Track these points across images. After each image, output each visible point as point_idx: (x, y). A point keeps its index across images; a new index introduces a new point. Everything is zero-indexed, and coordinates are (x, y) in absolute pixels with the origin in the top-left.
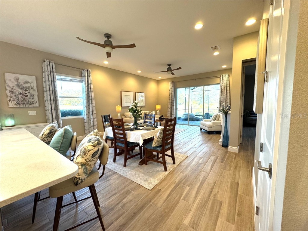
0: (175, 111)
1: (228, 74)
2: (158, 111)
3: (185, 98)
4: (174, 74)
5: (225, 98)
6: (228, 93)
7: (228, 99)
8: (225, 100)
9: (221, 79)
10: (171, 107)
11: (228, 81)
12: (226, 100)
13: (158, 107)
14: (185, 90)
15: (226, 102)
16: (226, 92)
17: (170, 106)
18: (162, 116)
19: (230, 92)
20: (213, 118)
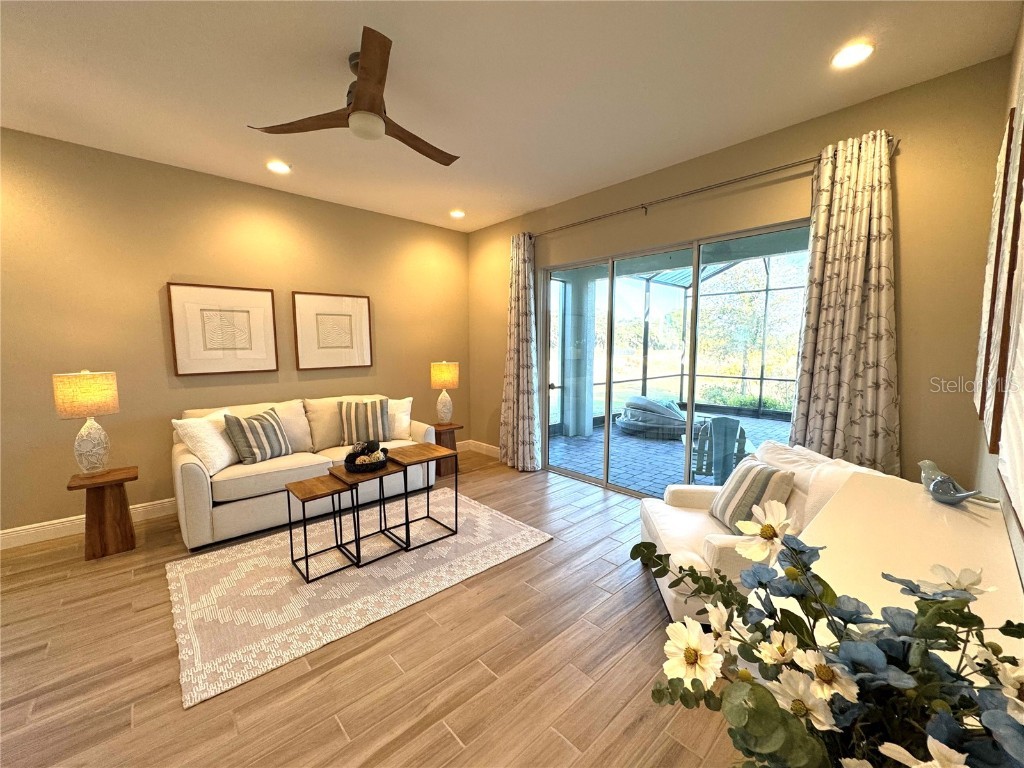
0: (536, 397)
1: (881, 134)
2: (444, 396)
3: (647, 324)
4: (457, 158)
5: (852, 326)
6: (879, 287)
7: (878, 337)
8: (850, 344)
9: (826, 183)
10: (518, 376)
11: (885, 194)
12: (860, 346)
13: (445, 374)
14: (648, 290)
15: (856, 358)
16: (866, 280)
17: (511, 368)
18: (371, 448)
19: (896, 284)
20: (736, 490)
